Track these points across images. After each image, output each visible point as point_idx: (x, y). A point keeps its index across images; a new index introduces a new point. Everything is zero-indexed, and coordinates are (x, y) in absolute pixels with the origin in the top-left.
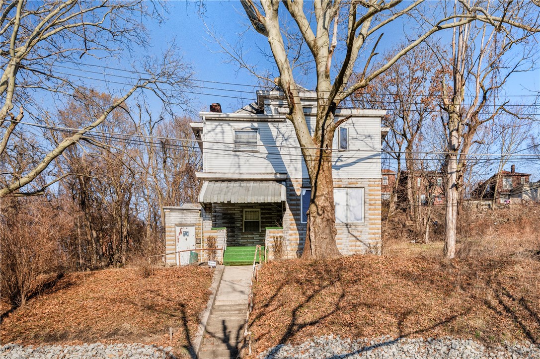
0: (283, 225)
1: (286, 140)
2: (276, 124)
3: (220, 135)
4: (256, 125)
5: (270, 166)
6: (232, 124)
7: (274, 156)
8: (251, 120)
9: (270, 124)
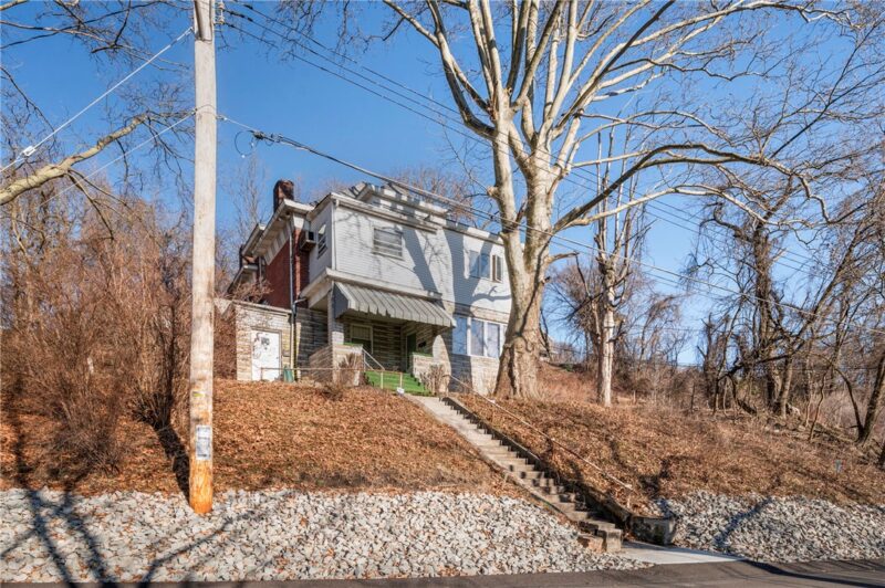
0: (434, 352)
1: (436, 254)
2: (425, 234)
3: (355, 228)
4: (400, 228)
5: (418, 280)
6: (370, 218)
7: (422, 270)
8: (395, 221)
9: (417, 232)
